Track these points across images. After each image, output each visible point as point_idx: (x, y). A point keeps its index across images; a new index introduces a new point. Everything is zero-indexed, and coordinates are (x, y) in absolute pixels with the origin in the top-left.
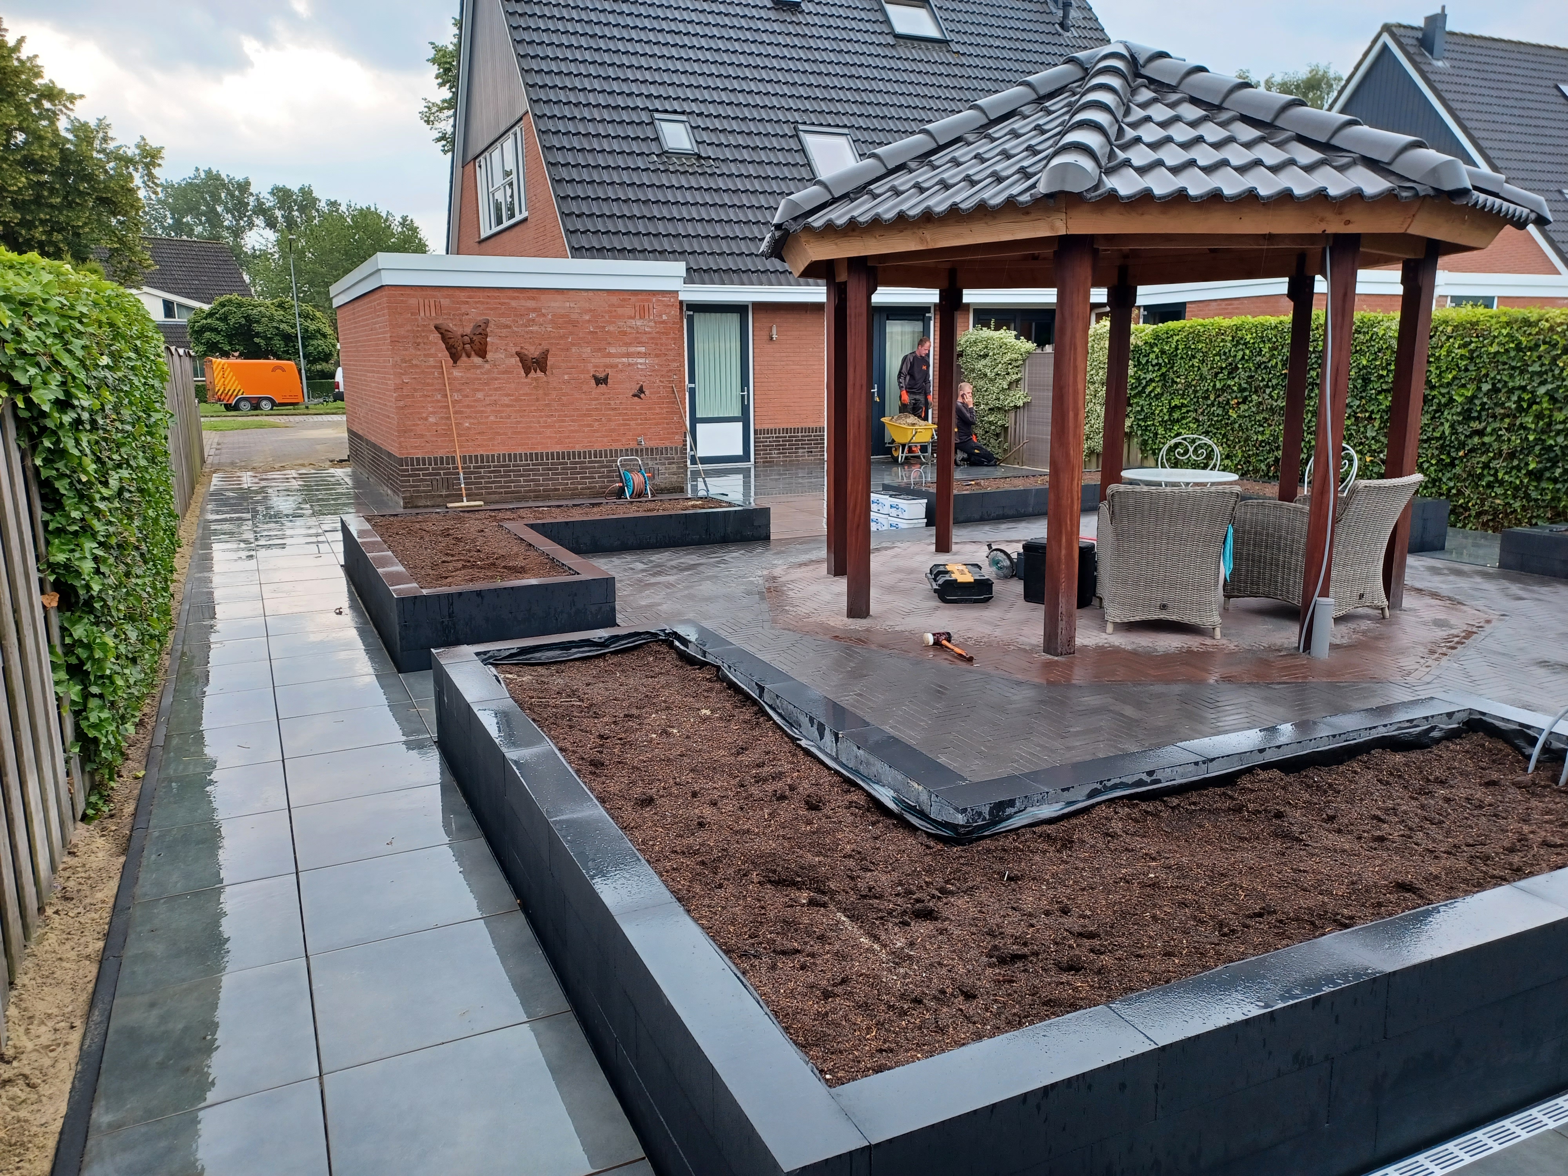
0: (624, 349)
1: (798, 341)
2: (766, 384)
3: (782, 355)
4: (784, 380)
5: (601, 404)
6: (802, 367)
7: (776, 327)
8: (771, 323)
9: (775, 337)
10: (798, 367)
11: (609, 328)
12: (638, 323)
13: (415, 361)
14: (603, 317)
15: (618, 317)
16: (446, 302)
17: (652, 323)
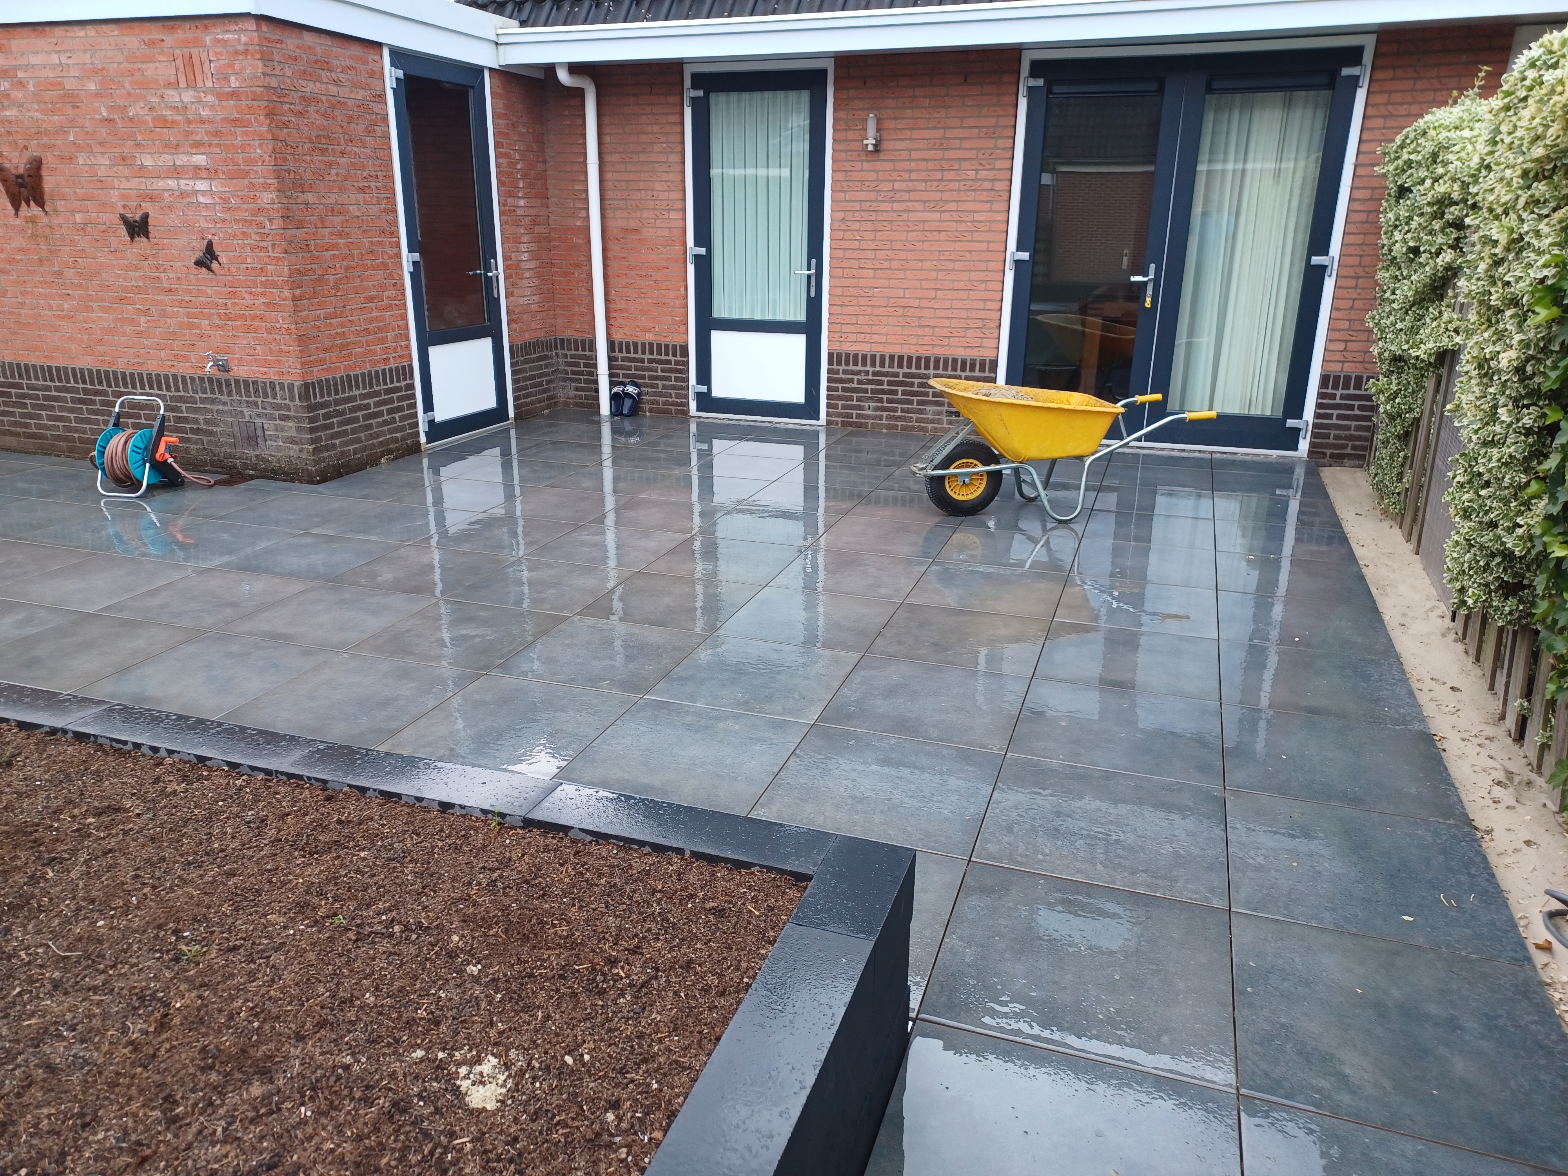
0: (167, 160)
1: (940, 153)
2: (856, 255)
3: (897, 186)
4: (898, 245)
5: (144, 278)
6: (946, 216)
7: (879, 121)
8: (870, 109)
9: (870, 142)
10: (936, 216)
11: (135, 110)
12: (187, 96)
14: (121, 85)
15: (146, 86)
17: (211, 96)
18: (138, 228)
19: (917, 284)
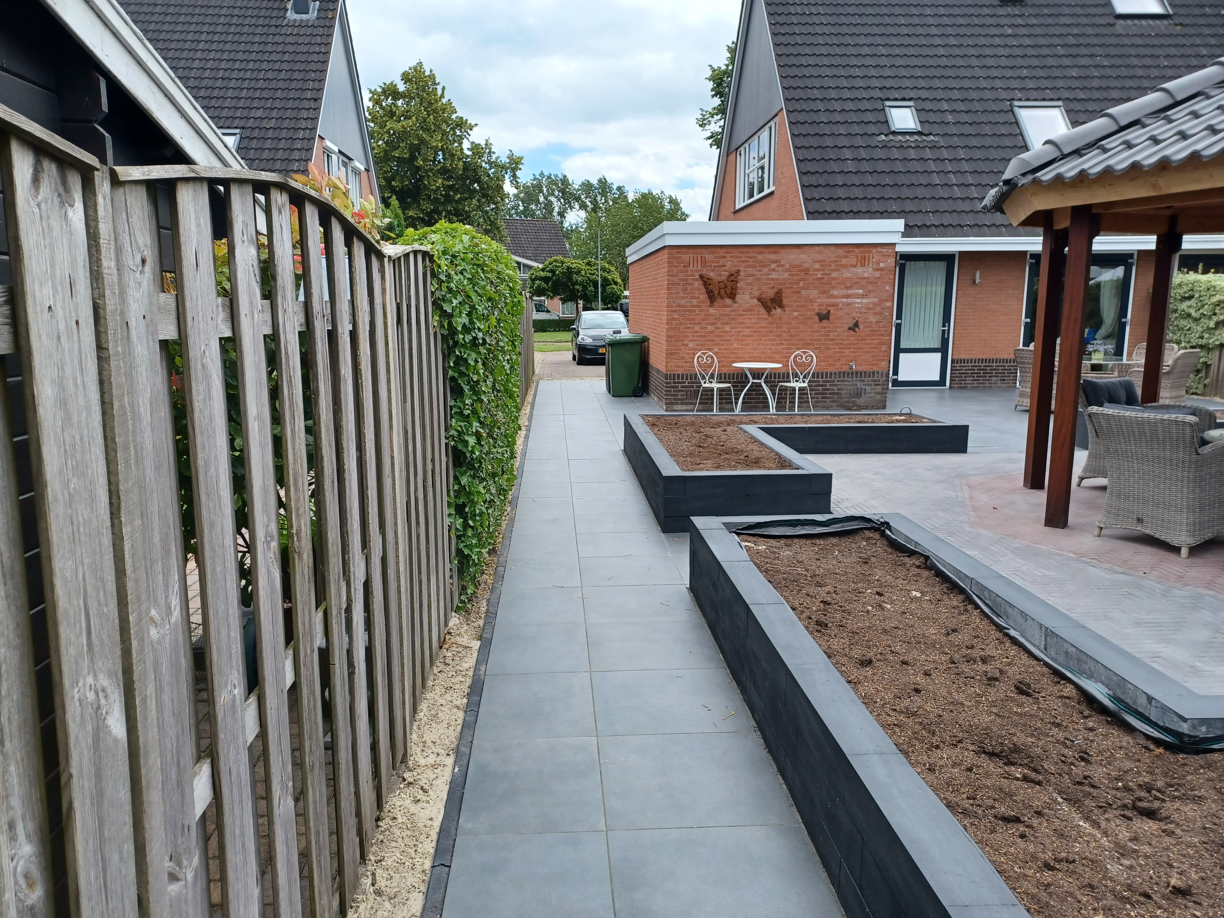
0: (845, 292)
1: (1000, 284)
2: (966, 321)
3: (983, 296)
4: (983, 317)
6: (1001, 307)
7: (980, 272)
8: (975, 269)
9: (978, 281)
10: (997, 307)
11: (834, 275)
12: (859, 270)
13: (683, 302)
14: (830, 266)
15: (843, 266)
16: (709, 257)
17: (871, 270)
18: (824, 317)
19: (990, 331)
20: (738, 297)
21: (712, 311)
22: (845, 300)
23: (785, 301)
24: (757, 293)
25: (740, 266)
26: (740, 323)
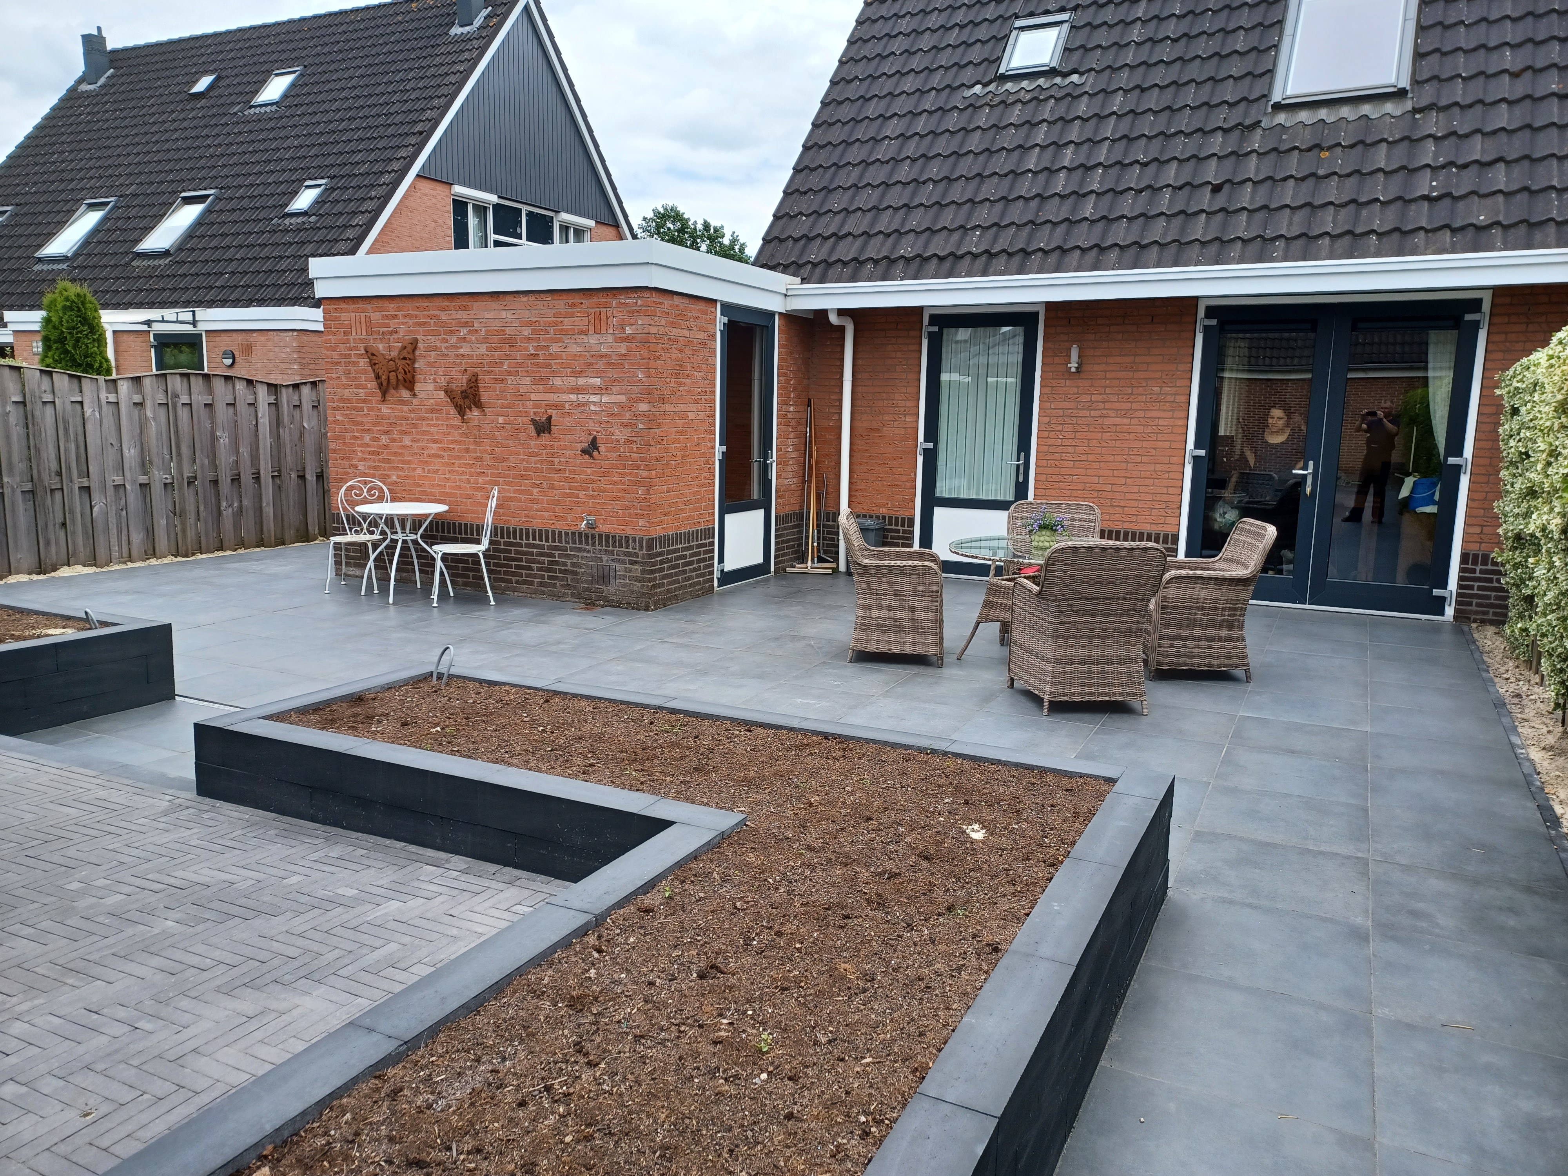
1: (1131, 374)
2: (1058, 450)
3: (1094, 398)
4: (1094, 443)
5: (542, 462)
6: (1134, 421)
7: (1080, 349)
8: (1074, 342)
9: (1073, 366)
10: (1126, 421)
11: (554, 349)
12: (593, 339)
13: (347, 393)
14: (547, 332)
15: (565, 332)
16: (376, 316)
17: (610, 339)
18: (543, 427)
19: (1110, 473)
20: (418, 387)
21: (385, 410)
22: (573, 397)
23: (485, 397)
24: (443, 381)
25: (417, 332)
26: (424, 433)
